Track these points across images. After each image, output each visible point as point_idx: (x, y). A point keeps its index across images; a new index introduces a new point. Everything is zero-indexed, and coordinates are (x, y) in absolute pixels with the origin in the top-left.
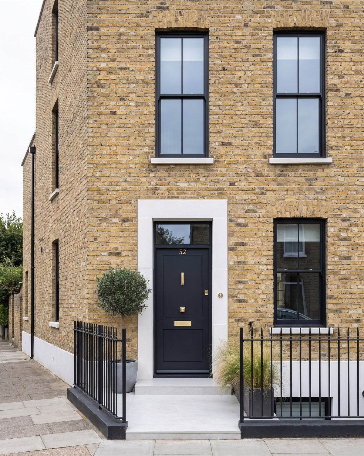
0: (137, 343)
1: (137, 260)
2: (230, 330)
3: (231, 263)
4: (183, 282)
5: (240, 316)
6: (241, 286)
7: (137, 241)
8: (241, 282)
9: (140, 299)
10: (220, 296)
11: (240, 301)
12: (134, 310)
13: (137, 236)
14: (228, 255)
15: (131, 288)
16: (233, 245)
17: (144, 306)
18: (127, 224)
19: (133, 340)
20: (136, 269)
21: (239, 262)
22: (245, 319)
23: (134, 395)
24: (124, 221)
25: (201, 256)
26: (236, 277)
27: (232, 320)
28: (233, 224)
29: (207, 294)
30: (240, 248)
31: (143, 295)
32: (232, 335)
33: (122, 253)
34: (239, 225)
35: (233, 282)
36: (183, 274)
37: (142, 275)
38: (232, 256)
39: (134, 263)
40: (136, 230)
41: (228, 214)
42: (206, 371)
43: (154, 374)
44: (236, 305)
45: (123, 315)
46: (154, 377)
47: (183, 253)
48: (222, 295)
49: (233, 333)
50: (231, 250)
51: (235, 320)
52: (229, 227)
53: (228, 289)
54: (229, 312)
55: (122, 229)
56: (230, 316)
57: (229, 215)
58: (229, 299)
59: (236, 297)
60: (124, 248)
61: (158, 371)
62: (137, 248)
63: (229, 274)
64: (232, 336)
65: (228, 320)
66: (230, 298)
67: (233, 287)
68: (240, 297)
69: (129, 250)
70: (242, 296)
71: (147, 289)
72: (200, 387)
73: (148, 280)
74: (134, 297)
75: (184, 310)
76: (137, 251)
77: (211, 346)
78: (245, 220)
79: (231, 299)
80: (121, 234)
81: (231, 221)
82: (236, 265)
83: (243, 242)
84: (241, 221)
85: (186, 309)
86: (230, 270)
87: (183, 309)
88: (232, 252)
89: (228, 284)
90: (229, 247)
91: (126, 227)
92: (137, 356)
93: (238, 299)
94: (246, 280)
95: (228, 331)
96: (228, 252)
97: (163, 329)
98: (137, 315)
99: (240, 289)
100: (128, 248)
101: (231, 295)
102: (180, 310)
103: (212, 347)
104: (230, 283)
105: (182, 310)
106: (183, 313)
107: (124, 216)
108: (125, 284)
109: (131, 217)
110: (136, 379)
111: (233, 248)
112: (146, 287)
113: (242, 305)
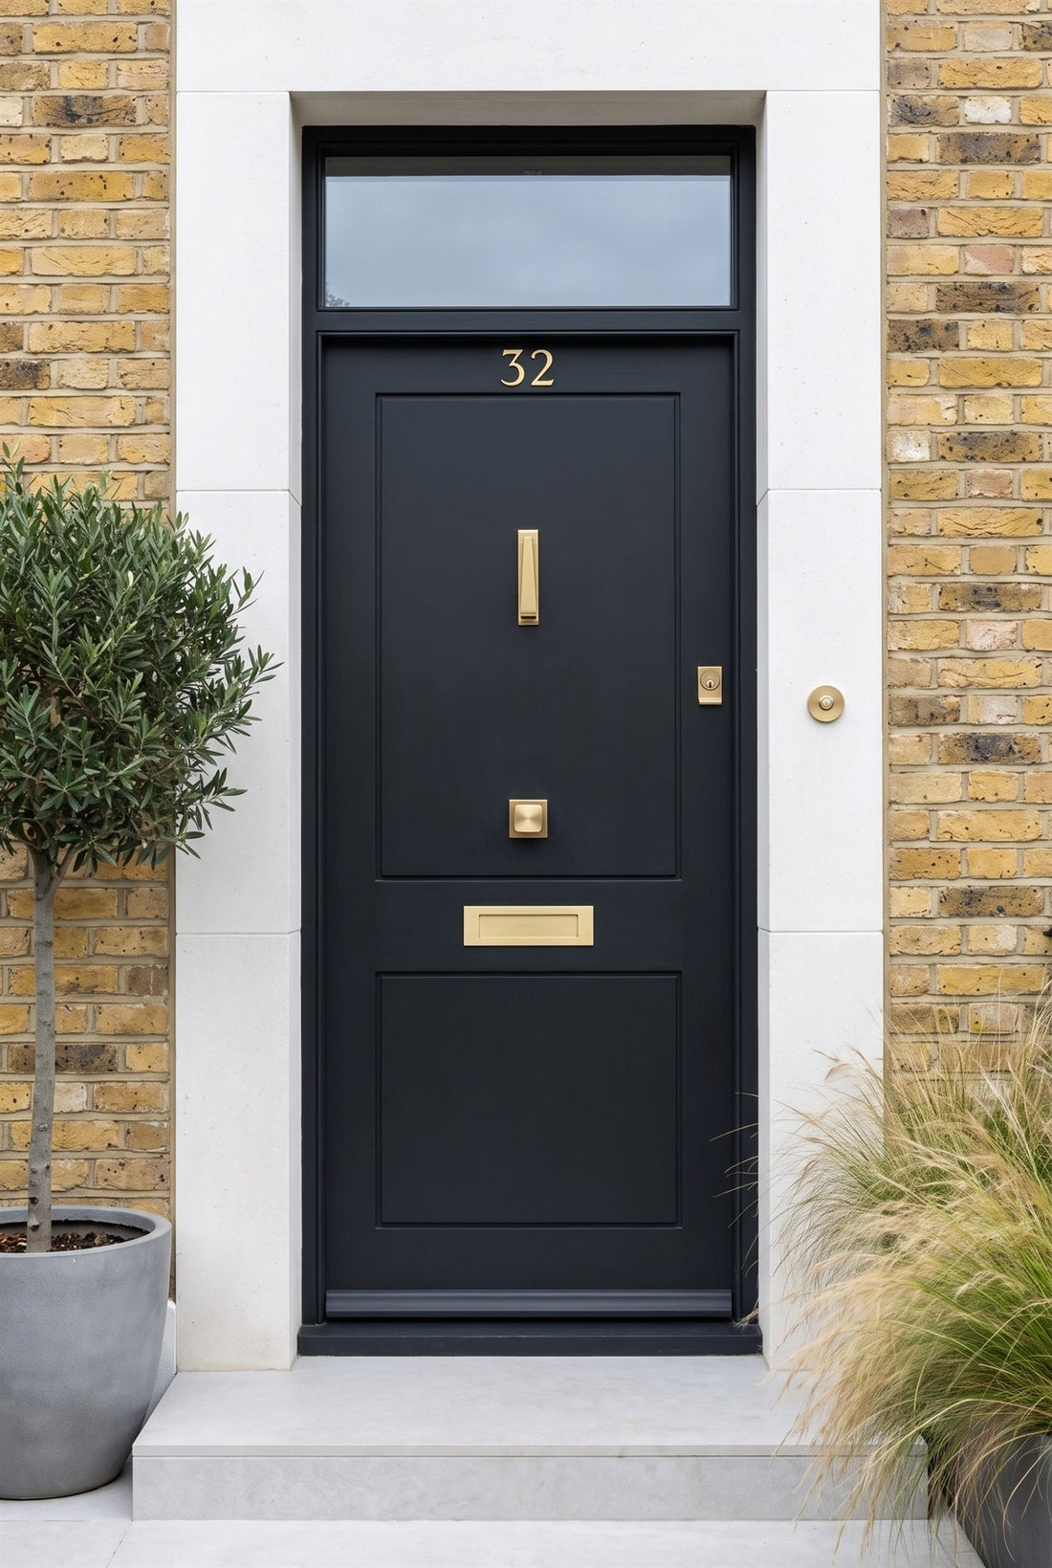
0: (168, 1078)
1: (169, 428)
2: (903, 981)
3: (914, 451)
4: (528, 602)
5: (982, 867)
6: (986, 630)
7: (169, 274)
8: (986, 598)
9: (183, 730)
10: (825, 708)
11: (983, 749)
12: (125, 818)
13: (164, 240)
14: (889, 384)
15: (97, 633)
16: (922, 301)
17: (218, 783)
18: (90, 142)
19: (135, 1058)
20: (162, 498)
21: (972, 445)
22: (1015, 893)
23: (125, 1522)
24: (69, 114)
25: (671, 399)
26: (954, 559)
27: (919, 898)
28: (926, 145)
29: (718, 700)
30: (982, 332)
31: (209, 700)
32: (921, 1015)
33: (54, 369)
34: (971, 147)
35: (928, 600)
36: (528, 540)
37: (201, 545)
38: (916, 392)
39: (143, 449)
40: (163, 192)
41: (883, 62)
42: (715, 1301)
43: (306, 1319)
44: (946, 782)
45: (43, 859)
46: (307, 1346)
47: (529, 377)
48: (838, 702)
49: (924, 1001)
50: (910, 347)
51: (944, 899)
52: (893, 163)
53: (888, 654)
54: (890, 839)
55: (47, 180)
56: (900, 870)
57: (893, 75)
58: (897, 734)
59: (953, 715)
60: (66, 332)
61: (341, 1302)
62: (170, 328)
63: (893, 537)
64: (919, 1027)
65: (887, 898)
66: (900, 725)
67: (922, 637)
68: (983, 719)
69: (108, 350)
70: (1002, 710)
71: (244, 649)
72: (663, 1453)
73: (248, 578)
74: (127, 705)
75: (534, 819)
76: (169, 353)
77: (749, 1111)
78: (1017, 110)
79: (907, 735)
80: (39, 220)
81: (908, 114)
82: (942, 464)
83: (1007, 280)
84: (989, 112)
85: (552, 818)
86: (901, 508)
87: (528, 816)
88: (914, 364)
89: (888, 615)
90: (892, 324)
91: (85, 160)
92: (165, 1180)
93: (969, 730)
94: (1025, 582)
95: (889, 990)
96: (886, 362)
97: (377, 973)
98: (164, 858)
99: (980, 655)
100: (98, 335)
101: (912, 704)
102: (505, 818)
103: (755, 1118)
104: (898, 606)
105: (522, 819)
106: (528, 842)
107: (67, 79)
108: (54, 600)
109: (123, 80)
110: (152, 1379)
111: (925, 329)
112: (229, 636)
113: (994, 778)
